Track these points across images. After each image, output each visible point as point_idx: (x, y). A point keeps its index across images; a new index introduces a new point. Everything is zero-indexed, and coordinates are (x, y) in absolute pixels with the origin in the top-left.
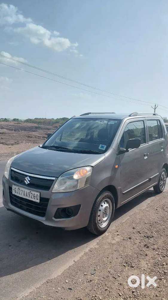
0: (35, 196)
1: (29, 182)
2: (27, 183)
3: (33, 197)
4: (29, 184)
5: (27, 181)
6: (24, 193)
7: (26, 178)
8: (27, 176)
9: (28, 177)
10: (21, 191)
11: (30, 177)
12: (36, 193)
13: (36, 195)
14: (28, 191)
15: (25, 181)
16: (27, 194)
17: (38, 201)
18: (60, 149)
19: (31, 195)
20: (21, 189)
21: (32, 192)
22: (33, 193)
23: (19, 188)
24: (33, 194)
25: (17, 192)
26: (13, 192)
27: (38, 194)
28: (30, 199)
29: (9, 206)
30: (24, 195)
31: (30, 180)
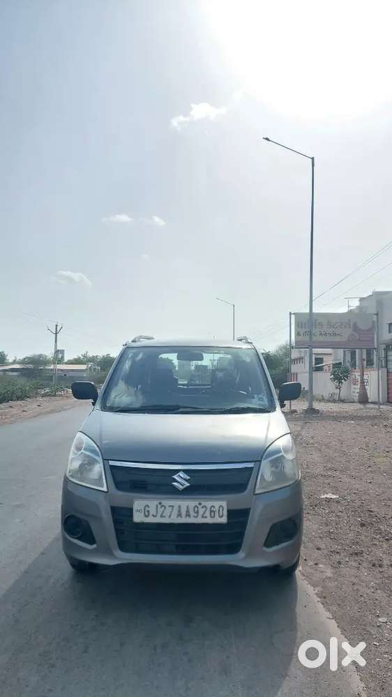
0: (214, 512)
1: (187, 484)
2: (181, 487)
3: (207, 514)
4: (188, 487)
5: (181, 481)
6: (179, 511)
7: (175, 477)
8: (178, 471)
9: (181, 474)
10: (168, 510)
11: (185, 471)
12: (217, 504)
13: (217, 508)
14: (193, 504)
15: (175, 484)
16: (188, 511)
17: (224, 520)
18: (181, 410)
19: (201, 511)
20: (167, 503)
21: (205, 503)
22: (209, 504)
23: (161, 503)
24: (209, 507)
25: (151, 513)
26: (138, 518)
27: (224, 504)
28: (200, 520)
29: (115, 558)
30: (180, 515)
31: (188, 478)
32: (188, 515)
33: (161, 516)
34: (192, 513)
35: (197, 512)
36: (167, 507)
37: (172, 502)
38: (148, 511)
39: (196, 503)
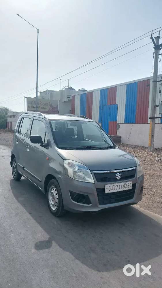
0: (129, 186)
2: (119, 178)
3: (127, 187)
4: (121, 178)
5: (118, 176)
7: (116, 175)
8: (117, 172)
9: (118, 174)
10: (116, 187)
11: (119, 172)
12: (129, 183)
14: (123, 184)
15: (116, 177)
16: (122, 187)
17: (131, 188)
20: (116, 185)
21: (126, 183)
23: (114, 185)
25: (111, 189)
26: (107, 191)
27: (131, 182)
28: (125, 189)
29: (99, 208)
30: (119, 188)
31: (120, 175)
32: (122, 188)
33: (114, 190)
34: (123, 187)
35: (124, 187)
36: (116, 186)
37: (117, 184)
38: (110, 189)
39: (124, 183)
